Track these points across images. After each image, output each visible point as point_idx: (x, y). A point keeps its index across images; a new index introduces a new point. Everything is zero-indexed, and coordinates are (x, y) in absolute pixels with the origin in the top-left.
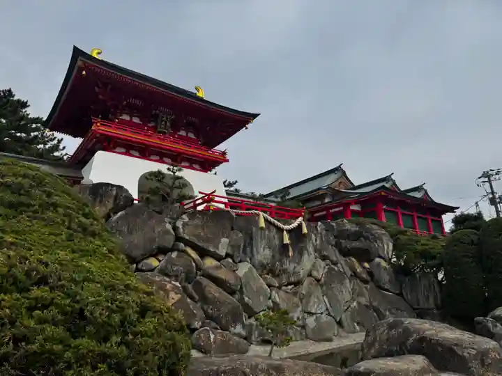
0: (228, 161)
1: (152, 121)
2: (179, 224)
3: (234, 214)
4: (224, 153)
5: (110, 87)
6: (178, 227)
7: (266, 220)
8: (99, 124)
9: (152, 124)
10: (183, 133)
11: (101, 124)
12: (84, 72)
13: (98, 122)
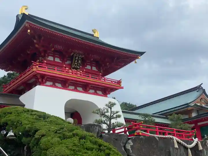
0: (122, 88)
1: (69, 60)
2: (128, 147)
3: (157, 139)
4: (119, 82)
5: (43, 38)
6: (129, 149)
7: (178, 142)
8: (37, 67)
9: (68, 62)
10: (89, 67)
11: (39, 66)
12: (29, 31)
13: (37, 65)
